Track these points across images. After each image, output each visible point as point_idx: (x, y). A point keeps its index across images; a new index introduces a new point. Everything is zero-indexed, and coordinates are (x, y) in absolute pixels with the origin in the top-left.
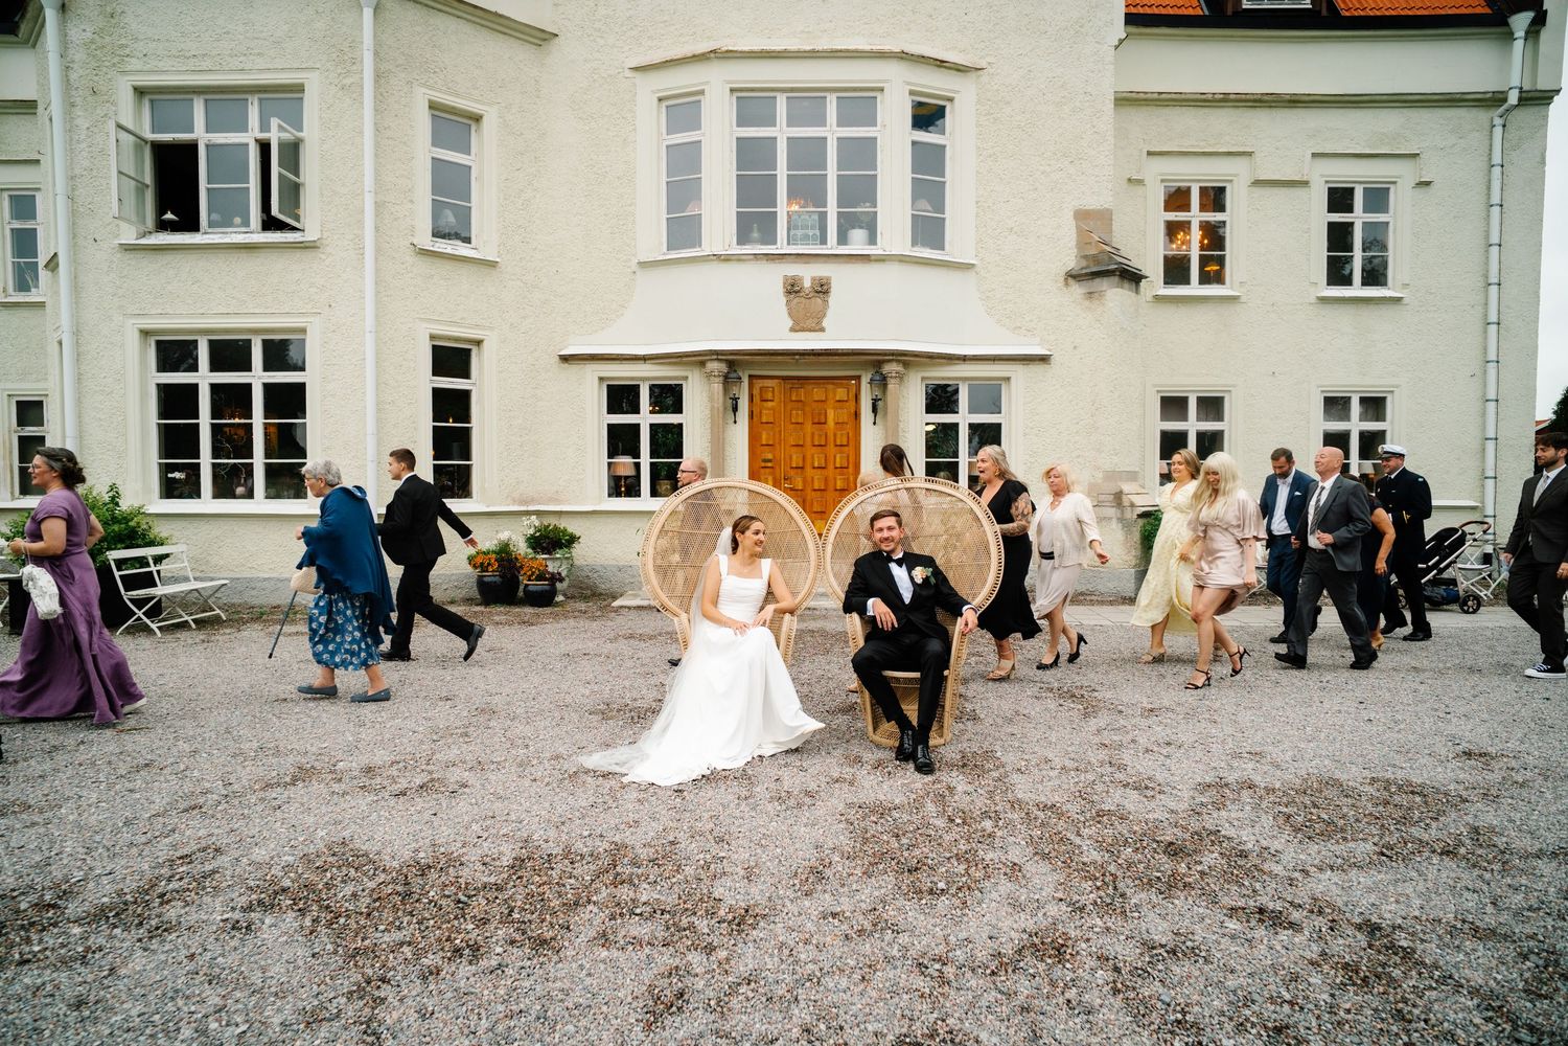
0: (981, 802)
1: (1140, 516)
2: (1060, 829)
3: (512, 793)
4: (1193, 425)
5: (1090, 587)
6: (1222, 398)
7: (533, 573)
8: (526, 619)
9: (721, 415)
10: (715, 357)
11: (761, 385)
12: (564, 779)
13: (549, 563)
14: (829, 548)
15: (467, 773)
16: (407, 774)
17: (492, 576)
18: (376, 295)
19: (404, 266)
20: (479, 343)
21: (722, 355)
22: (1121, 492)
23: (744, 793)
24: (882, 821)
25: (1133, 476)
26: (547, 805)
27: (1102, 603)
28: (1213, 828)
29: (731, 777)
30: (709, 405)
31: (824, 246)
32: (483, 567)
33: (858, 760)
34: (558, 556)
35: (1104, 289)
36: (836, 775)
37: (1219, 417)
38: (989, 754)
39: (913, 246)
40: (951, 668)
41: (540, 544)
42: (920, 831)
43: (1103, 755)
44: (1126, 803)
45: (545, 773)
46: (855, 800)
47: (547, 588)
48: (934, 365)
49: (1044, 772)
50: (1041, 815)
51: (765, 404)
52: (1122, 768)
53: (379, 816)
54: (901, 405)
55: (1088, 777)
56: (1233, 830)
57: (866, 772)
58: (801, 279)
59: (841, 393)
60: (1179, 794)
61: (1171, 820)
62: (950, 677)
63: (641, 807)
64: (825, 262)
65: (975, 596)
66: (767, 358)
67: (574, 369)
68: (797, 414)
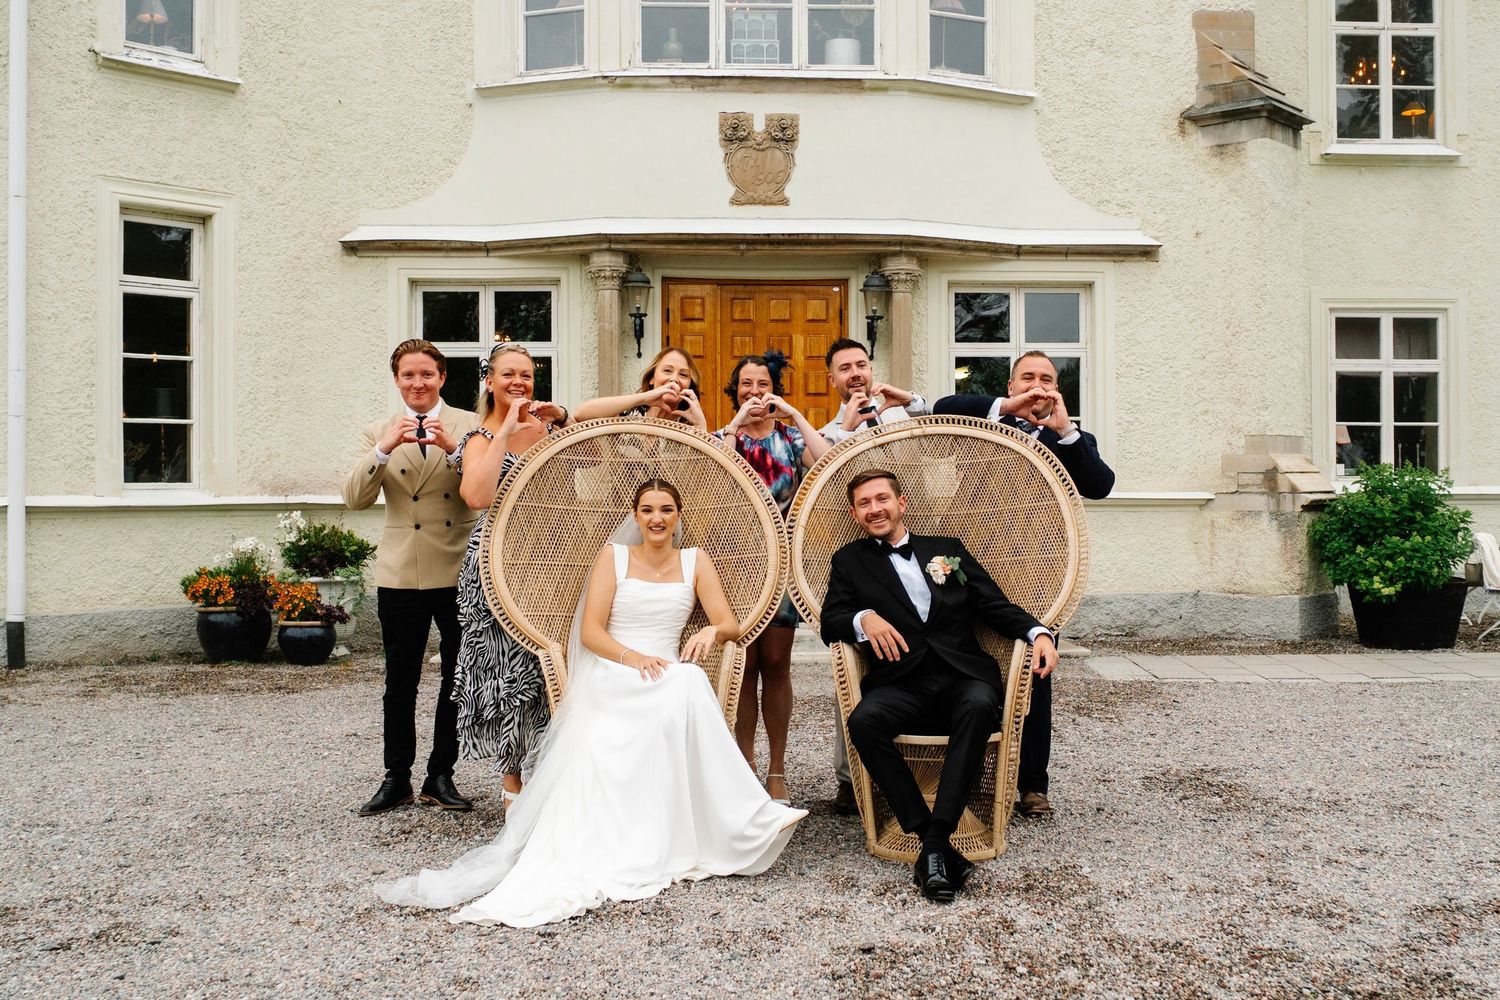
0: (1059, 941)
1: (1308, 508)
2: (1191, 978)
3: (256, 944)
4: (1388, 365)
5: (1226, 626)
6: (1434, 321)
7: (295, 607)
8: (283, 683)
9: (616, 342)
10: (605, 246)
11: (682, 294)
12: (349, 920)
13: (323, 591)
14: (799, 535)
15: (178, 915)
16: (72, 918)
17: (224, 613)
18: (28, 136)
19: (77, 88)
20: (204, 219)
21: (618, 242)
22: (1275, 469)
23: (659, 936)
24: (893, 972)
25: (1294, 444)
26: (318, 960)
27: (1247, 650)
28: (1441, 971)
29: (637, 912)
30: (596, 327)
31: (787, 66)
32: (208, 597)
33: (851, 884)
34: (338, 578)
35: (1241, 139)
36: (814, 906)
37: (1430, 352)
38: (1068, 871)
39: (933, 66)
40: (1005, 729)
41: (308, 559)
42: (957, 987)
43: (1258, 868)
44: (1298, 938)
45: (316, 911)
46: (848, 942)
47: (318, 632)
48: (967, 262)
49: (1161, 896)
50: (1159, 958)
51: (689, 325)
52: (1288, 886)
53: (22, 983)
54: (915, 326)
55: (1233, 901)
56: (1474, 974)
57: (864, 900)
58: (749, 118)
59: (816, 308)
60: (1384, 922)
61: (1372, 962)
62: (1003, 744)
63: (483, 960)
64: (788, 91)
65: (1043, 610)
66: (693, 248)
67: (366, 265)
68: (743, 343)
